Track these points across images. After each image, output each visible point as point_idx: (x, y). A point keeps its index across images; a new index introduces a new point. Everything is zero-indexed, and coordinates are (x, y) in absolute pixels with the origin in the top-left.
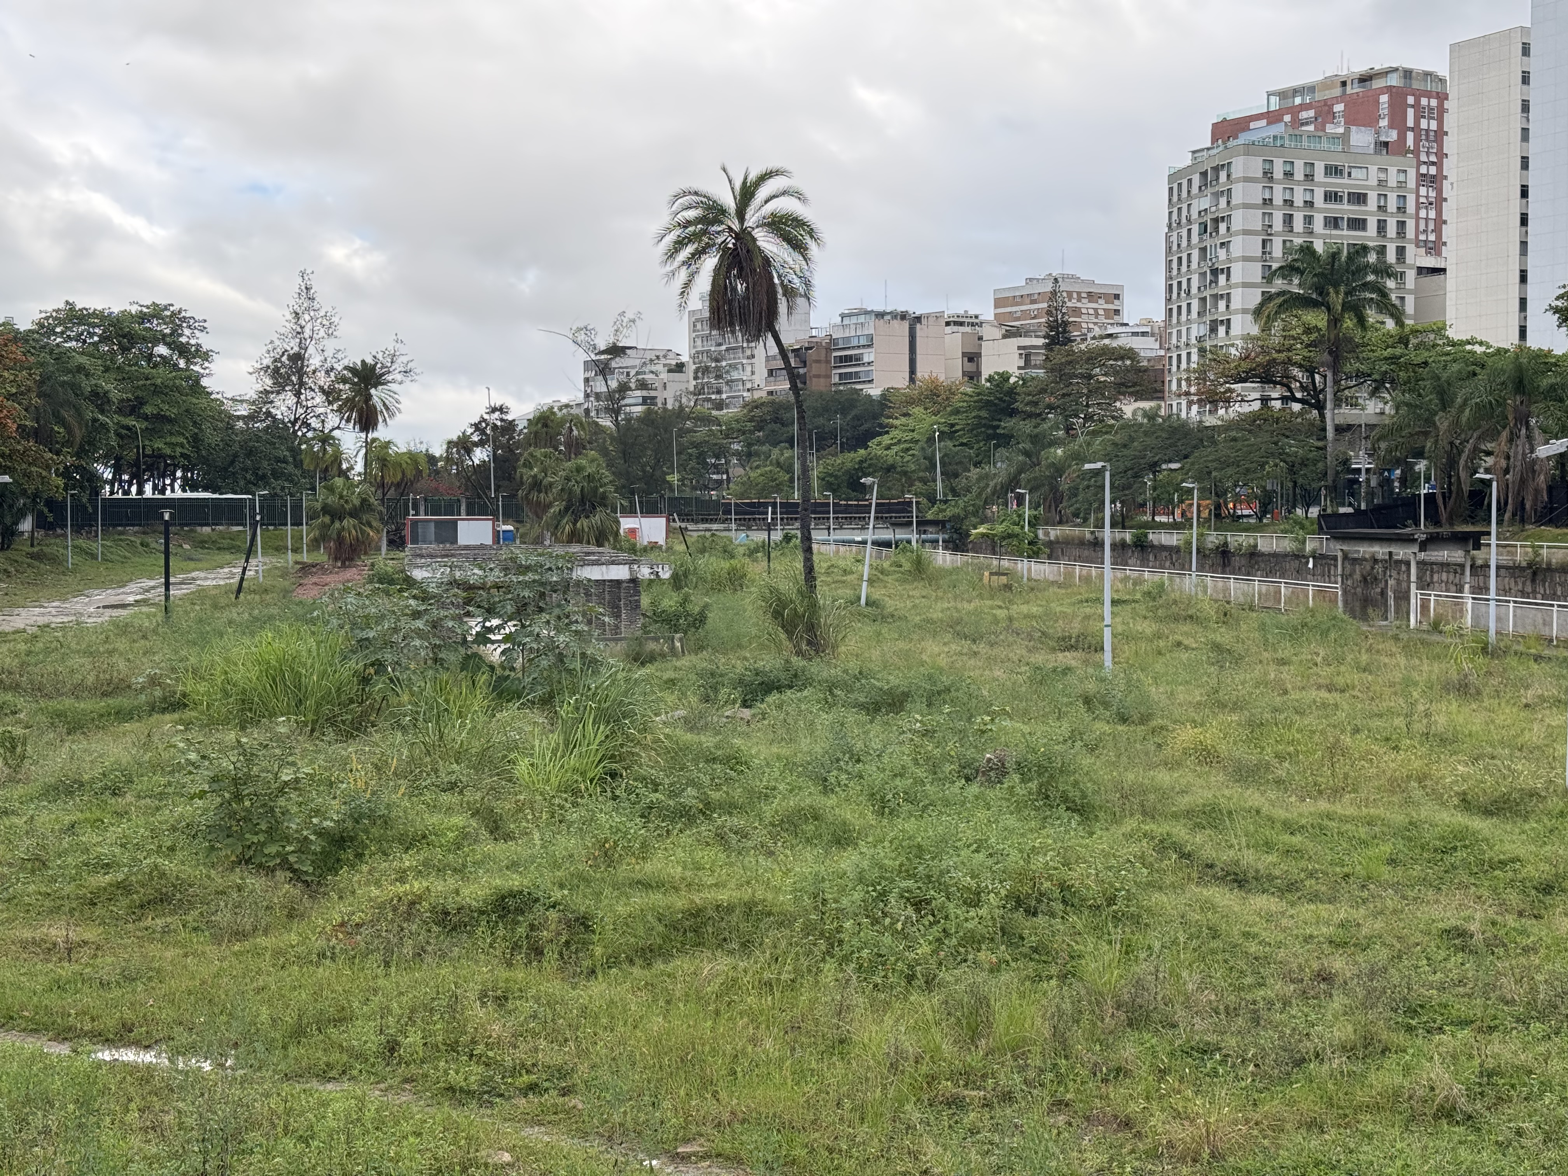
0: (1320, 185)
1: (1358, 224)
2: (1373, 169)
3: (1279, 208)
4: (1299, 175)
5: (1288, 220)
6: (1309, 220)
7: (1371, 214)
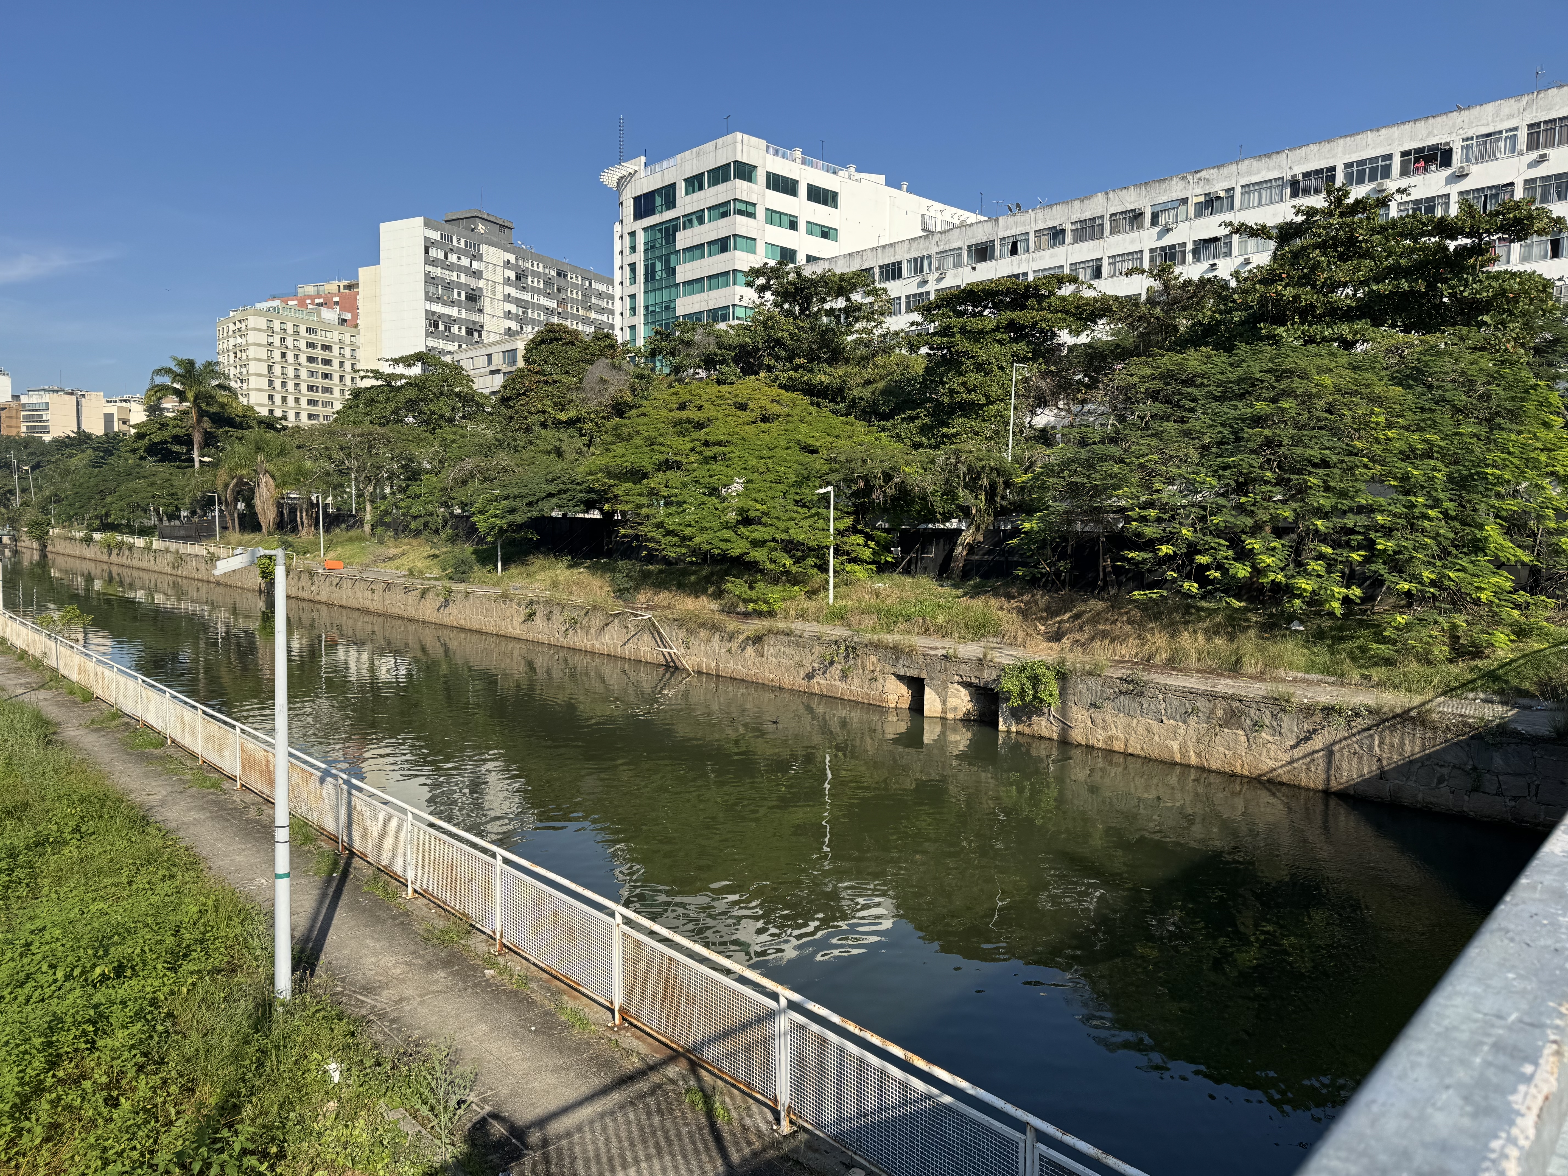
0: (304, 338)
1: (327, 362)
2: (336, 333)
3: (277, 348)
4: (290, 330)
5: (283, 355)
6: (296, 356)
7: (335, 357)
